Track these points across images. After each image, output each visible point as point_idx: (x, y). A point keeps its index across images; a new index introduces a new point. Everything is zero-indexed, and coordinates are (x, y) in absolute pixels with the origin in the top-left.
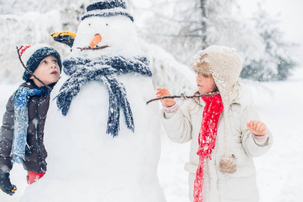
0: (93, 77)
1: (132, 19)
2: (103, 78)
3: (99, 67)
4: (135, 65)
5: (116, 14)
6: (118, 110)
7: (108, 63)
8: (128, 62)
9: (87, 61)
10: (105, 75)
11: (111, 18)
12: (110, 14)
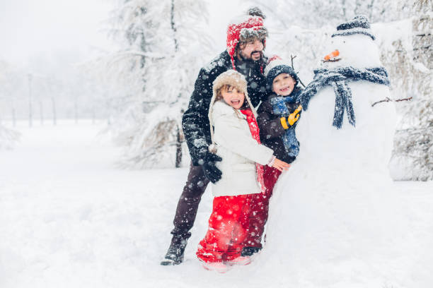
0: (327, 82)
1: (373, 38)
2: (333, 83)
3: (332, 75)
4: (362, 74)
5: (354, 33)
6: (342, 108)
7: (340, 72)
8: (356, 71)
9: (325, 71)
10: (335, 81)
11: (349, 37)
12: (349, 34)
